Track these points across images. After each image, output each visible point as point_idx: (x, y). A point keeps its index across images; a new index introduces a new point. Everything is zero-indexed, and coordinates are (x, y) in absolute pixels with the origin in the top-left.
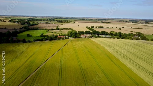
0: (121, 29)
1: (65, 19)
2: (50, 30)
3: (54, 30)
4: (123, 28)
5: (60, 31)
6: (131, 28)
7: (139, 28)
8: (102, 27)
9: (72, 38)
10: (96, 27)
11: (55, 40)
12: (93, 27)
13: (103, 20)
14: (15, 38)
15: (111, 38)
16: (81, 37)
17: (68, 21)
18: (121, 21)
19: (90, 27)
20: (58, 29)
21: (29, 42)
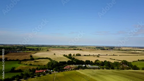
0: (99, 57)
1: (36, 46)
3: (28, 60)
4: (100, 55)
5: (35, 62)
6: (107, 55)
7: (114, 55)
8: (79, 55)
9: (55, 72)
10: (74, 55)
12: (70, 55)
13: (74, 48)
15: (100, 68)
16: (66, 70)
17: (40, 49)
18: (89, 48)
19: (68, 55)
20: (32, 59)
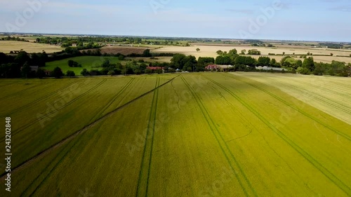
2: (128, 56)
3: (139, 56)
4: (311, 54)
5: (152, 59)
6: (332, 55)
8: (257, 53)
9: (183, 72)
10: (243, 53)
11: (138, 74)
12: (234, 52)
13: (255, 43)
14: (37, 67)
15: (287, 72)
16: (207, 70)
17: (172, 42)
18: (299, 44)
19: (228, 53)
20: (148, 55)
21: (71, 75)
